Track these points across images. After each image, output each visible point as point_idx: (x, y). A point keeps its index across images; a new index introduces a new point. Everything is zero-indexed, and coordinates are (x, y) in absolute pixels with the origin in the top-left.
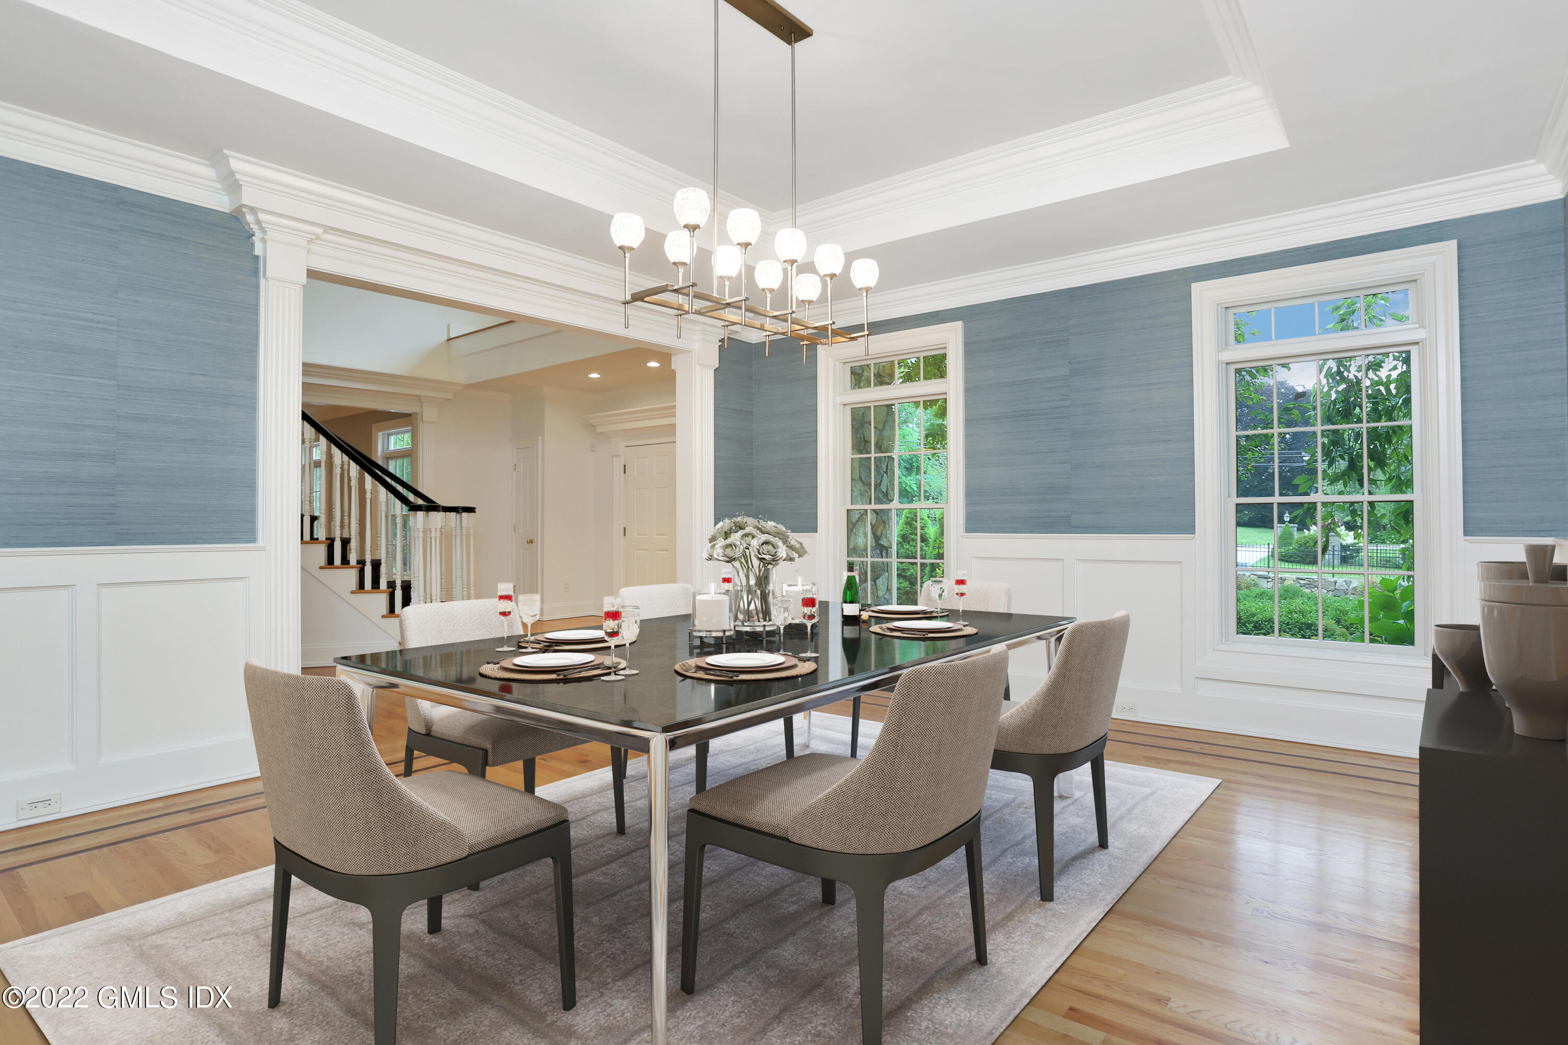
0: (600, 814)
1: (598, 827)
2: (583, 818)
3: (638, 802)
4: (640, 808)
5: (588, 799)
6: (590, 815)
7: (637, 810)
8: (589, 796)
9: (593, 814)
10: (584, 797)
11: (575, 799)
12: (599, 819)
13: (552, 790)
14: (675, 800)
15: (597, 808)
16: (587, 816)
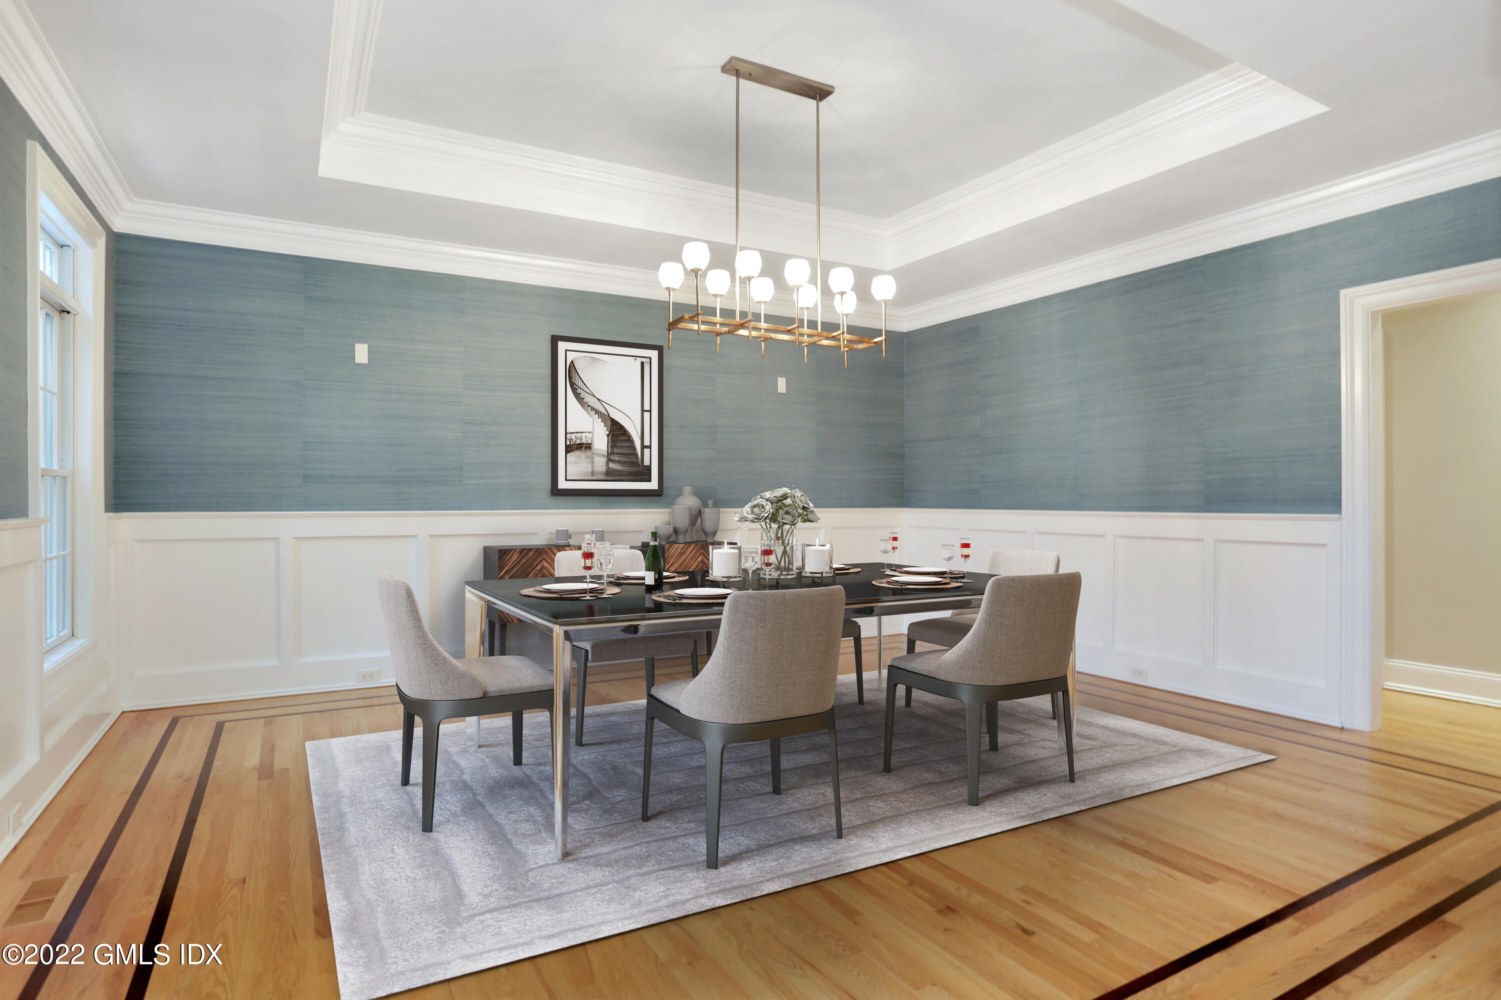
0: (900, 788)
1: (902, 777)
2: (916, 787)
3: (859, 796)
4: (858, 789)
5: (913, 808)
6: (910, 789)
7: (862, 788)
8: (913, 812)
9: (907, 790)
10: (918, 811)
11: (929, 810)
12: (900, 784)
13: (960, 828)
14: (819, 794)
15: (904, 796)
16: (913, 788)
